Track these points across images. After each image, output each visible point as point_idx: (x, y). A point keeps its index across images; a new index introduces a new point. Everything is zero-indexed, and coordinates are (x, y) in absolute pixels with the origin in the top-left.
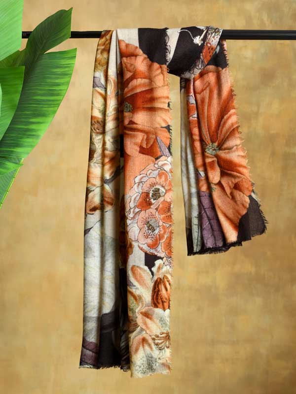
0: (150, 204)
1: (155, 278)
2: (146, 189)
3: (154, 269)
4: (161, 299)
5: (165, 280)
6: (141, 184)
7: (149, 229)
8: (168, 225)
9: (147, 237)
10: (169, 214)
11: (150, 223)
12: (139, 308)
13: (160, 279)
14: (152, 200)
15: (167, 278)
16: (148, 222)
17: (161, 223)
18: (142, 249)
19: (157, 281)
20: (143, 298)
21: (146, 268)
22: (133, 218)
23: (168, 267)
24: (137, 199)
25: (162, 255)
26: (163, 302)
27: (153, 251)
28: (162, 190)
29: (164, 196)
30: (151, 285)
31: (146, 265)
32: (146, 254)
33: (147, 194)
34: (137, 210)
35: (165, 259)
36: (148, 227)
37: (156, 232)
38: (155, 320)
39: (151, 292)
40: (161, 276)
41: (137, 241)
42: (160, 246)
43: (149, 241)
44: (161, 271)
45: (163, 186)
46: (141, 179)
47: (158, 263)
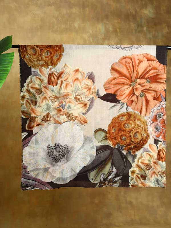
0: (157, 120)
1: (159, 149)
2: (155, 114)
3: (158, 145)
4: (161, 157)
5: (163, 150)
6: (154, 112)
7: (156, 130)
8: (164, 129)
9: (155, 133)
10: (164, 124)
11: (157, 127)
12: (152, 160)
13: (161, 150)
14: (158, 118)
15: (164, 149)
16: (156, 127)
17: (161, 128)
18: (153, 137)
19: (159, 150)
20: (154, 156)
21: (155, 145)
22: (150, 125)
23: (164, 145)
24: (152, 118)
25: (161, 140)
26: (162, 159)
27: (158, 138)
28: (162, 114)
29: (163, 117)
30: (157, 151)
31: (155, 143)
32: (155, 139)
33: (156, 116)
34: (152, 122)
35: (162, 142)
36: (156, 129)
37: (159, 131)
38: (159, 165)
39: (157, 154)
40: (161, 149)
41: (151, 134)
42: (160, 137)
43: (156, 134)
44: (161, 147)
45: (162, 113)
46: (154, 110)
47: (160, 143)
